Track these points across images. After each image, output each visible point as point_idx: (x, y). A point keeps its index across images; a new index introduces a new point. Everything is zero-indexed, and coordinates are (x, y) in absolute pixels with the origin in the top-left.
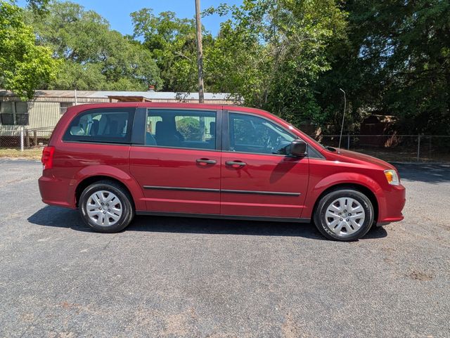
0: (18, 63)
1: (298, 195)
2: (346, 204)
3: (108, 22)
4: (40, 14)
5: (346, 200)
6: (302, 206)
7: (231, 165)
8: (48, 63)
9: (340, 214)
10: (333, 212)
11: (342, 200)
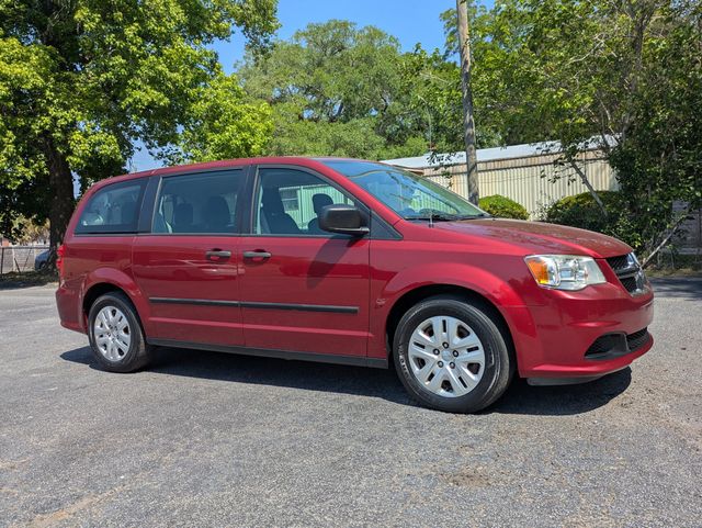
0: (210, 136)
2: (445, 331)
3: (396, 41)
4: (263, 53)
5: (444, 322)
6: (365, 334)
7: (250, 258)
8: (249, 129)
9: (436, 351)
10: (423, 347)
11: (437, 321)
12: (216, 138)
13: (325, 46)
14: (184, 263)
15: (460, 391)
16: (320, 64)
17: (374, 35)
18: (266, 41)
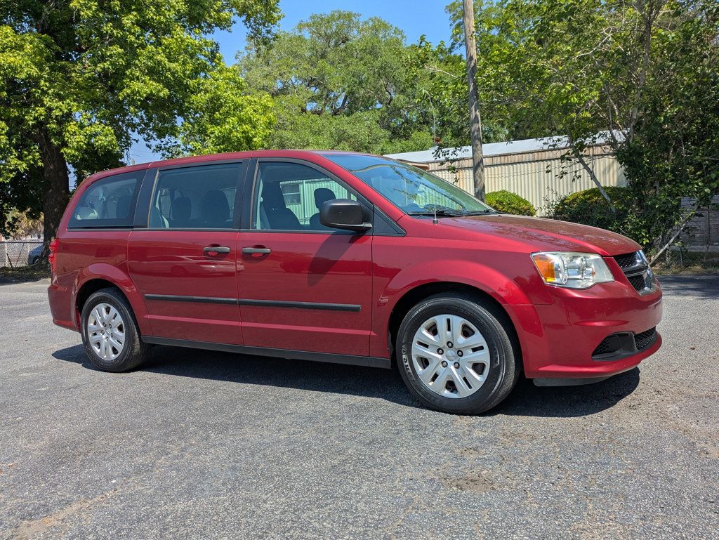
0: (210, 128)
1: (356, 310)
2: (449, 330)
3: (401, 33)
4: (265, 44)
5: (449, 320)
6: (367, 333)
7: (250, 254)
8: (250, 121)
9: (440, 351)
10: (426, 346)
11: (441, 320)
12: (217, 130)
13: (328, 38)
14: (183, 259)
15: (464, 392)
16: (323, 56)
17: (379, 26)
18: (268, 32)
